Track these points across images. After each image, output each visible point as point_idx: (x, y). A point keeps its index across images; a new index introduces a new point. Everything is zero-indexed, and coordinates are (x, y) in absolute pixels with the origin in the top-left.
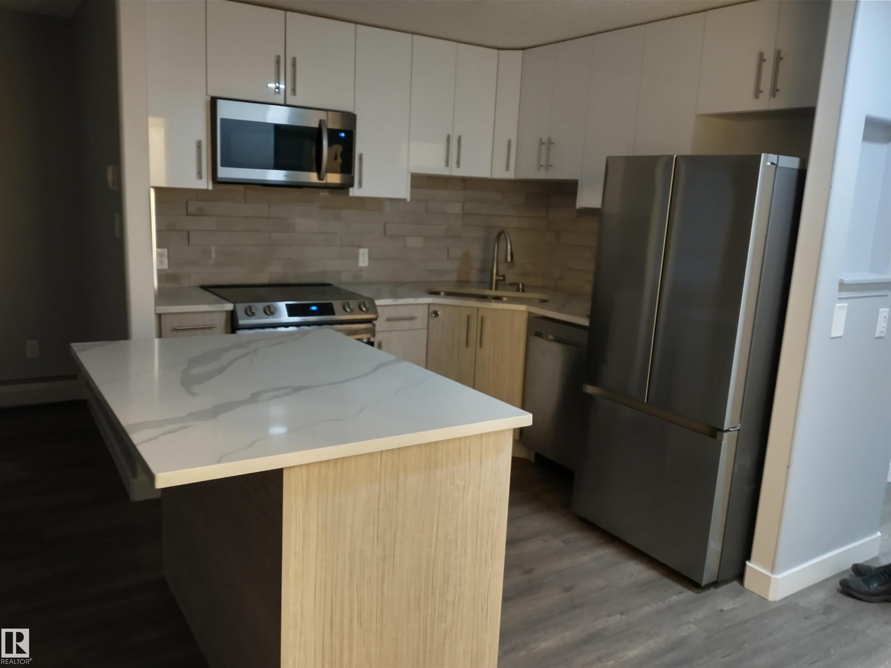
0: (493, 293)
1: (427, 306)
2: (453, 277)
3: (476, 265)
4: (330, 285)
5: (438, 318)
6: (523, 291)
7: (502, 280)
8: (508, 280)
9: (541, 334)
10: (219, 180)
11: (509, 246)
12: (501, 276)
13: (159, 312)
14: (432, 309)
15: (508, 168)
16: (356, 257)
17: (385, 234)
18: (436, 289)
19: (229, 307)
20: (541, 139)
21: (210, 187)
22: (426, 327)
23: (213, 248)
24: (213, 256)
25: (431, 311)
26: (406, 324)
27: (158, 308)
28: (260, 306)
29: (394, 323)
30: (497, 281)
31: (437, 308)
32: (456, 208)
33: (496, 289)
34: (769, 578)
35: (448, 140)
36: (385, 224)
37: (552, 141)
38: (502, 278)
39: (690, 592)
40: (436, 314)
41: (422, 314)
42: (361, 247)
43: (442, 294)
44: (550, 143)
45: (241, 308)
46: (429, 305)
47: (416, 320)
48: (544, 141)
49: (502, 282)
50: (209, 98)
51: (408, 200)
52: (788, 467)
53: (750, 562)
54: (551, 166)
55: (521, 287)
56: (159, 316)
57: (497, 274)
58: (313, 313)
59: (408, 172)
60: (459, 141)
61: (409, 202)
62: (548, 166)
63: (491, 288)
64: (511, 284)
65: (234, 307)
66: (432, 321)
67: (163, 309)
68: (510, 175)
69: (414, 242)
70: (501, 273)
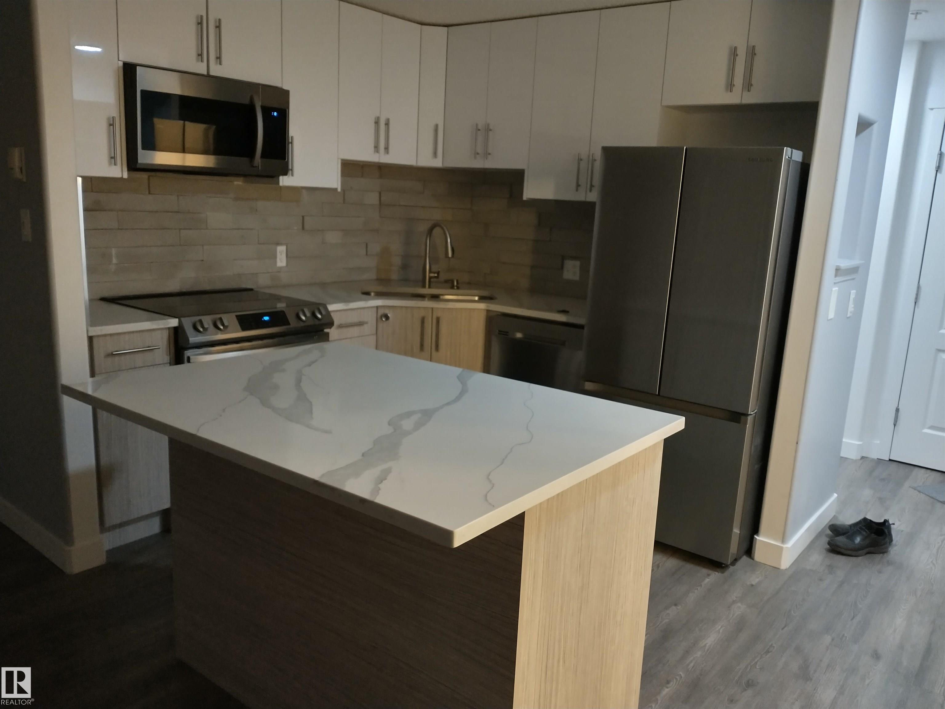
0: (426, 291)
1: (375, 309)
2: (372, 275)
3: (397, 261)
4: (251, 290)
5: (388, 322)
6: (458, 288)
7: (435, 277)
8: (443, 277)
9: (508, 332)
10: (138, 166)
11: (449, 241)
12: (434, 273)
13: (90, 334)
14: (381, 312)
15: (435, 154)
16: (274, 256)
17: (303, 228)
18: (367, 289)
19: (174, 322)
20: (477, 125)
21: (125, 176)
22: (375, 332)
23: (114, 251)
24: (114, 261)
25: (379, 314)
26: (355, 331)
27: (91, 329)
28: (207, 320)
29: (345, 330)
30: (430, 278)
31: (387, 311)
32: (372, 198)
33: (430, 287)
34: (782, 548)
35: (377, 122)
36: (303, 217)
37: (491, 127)
38: (436, 275)
39: (717, 573)
40: (387, 318)
41: (370, 318)
42: (278, 244)
43: (372, 294)
44: (488, 129)
45: (187, 323)
46: (377, 307)
47: (365, 326)
48: (480, 127)
49: (435, 280)
50: (121, 64)
51: (339, 190)
52: (797, 443)
53: (758, 536)
54: (490, 154)
55: (455, 284)
56: (91, 339)
57: (430, 272)
58: (266, 325)
59: (338, 158)
60: (387, 124)
61: (339, 192)
62: (487, 154)
63: (424, 286)
64: (446, 281)
65: (180, 322)
66: (381, 325)
67: (96, 331)
68: (438, 163)
69: (333, 237)
70: (433, 270)
